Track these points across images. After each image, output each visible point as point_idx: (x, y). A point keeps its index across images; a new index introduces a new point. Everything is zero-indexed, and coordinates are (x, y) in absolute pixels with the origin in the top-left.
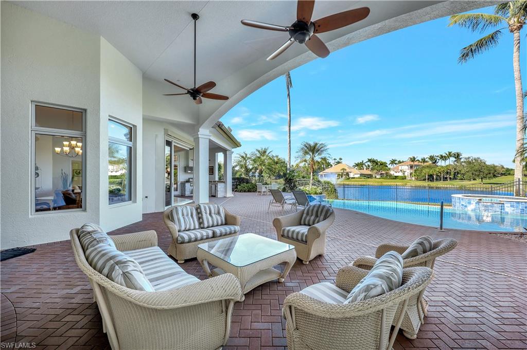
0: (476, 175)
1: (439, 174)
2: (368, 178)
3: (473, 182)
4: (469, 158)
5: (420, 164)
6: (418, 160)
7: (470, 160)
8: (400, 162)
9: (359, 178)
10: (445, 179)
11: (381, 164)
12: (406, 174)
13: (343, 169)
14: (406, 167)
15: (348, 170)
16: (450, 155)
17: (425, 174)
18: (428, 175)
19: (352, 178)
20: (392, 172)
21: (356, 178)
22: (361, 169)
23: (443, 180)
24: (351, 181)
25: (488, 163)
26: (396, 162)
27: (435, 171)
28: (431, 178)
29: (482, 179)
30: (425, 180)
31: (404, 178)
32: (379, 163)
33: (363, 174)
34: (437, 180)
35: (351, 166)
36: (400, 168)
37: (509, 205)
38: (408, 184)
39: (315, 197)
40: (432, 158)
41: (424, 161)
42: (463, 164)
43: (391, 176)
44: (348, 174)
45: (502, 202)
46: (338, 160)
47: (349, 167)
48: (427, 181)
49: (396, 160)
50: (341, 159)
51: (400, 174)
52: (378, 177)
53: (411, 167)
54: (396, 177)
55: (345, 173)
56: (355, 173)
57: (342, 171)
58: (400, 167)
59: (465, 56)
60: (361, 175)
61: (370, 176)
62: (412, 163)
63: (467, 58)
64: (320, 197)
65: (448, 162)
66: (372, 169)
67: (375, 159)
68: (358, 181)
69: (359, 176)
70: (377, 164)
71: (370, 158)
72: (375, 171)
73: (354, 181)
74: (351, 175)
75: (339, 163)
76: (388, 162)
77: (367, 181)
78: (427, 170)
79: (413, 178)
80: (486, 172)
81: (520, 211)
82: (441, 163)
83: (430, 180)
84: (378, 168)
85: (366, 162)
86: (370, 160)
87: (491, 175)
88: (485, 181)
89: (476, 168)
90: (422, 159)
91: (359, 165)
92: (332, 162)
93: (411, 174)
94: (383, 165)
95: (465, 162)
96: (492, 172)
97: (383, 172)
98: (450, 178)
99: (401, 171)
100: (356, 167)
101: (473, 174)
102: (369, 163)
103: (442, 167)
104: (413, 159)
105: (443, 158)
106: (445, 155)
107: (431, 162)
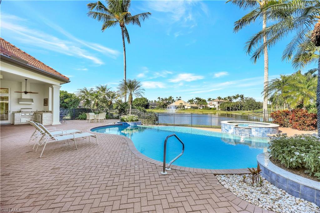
0: (250, 107)
1: (233, 107)
2: (196, 109)
3: (249, 111)
4: (247, 98)
5: (222, 101)
6: (222, 99)
7: (248, 99)
8: (213, 100)
9: (190, 109)
10: (236, 110)
11: (203, 101)
12: (216, 107)
13: (181, 104)
14: (216, 103)
15: (184, 104)
16: (238, 96)
17: (225, 107)
18: (227, 107)
19: (186, 109)
20: (209, 106)
21: (189, 109)
22: (192, 104)
23: (235, 110)
24: (186, 111)
25: (256, 101)
26: (211, 100)
27: (231, 105)
28: (228, 109)
29: (253, 109)
30: (225, 110)
31: (215, 109)
33: (193, 107)
34: (231, 110)
35: (186, 102)
36: (213, 104)
37: (255, 130)
38: (216, 112)
39: (130, 124)
40: (229, 97)
41: (225, 99)
42: (244, 101)
43: (208, 107)
44: (184, 107)
45: (250, 128)
46: (179, 98)
47: (185, 103)
48: (226, 111)
49: (211, 99)
50: (180, 97)
51: (213, 107)
52: (201, 108)
53: (219, 103)
54: (210, 108)
55: (182, 106)
56: (188, 106)
57: (180, 105)
58: (213, 102)
59: (237, 28)
60: (191, 107)
61: (196, 108)
62: (219, 100)
63: (238, 29)
64: (135, 124)
65: (237, 100)
66: (198, 104)
68: (189, 111)
69: (190, 107)
70: (201, 101)
71: (197, 97)
72: (199, 105)
73: (187, 111)
74: (186, 107)
75: (179, 100)
76: (207, 100)
77: (194, 111)
78: (226, 104)
79: (220, 109)
80: (255, 106)
81: (261, 134)
82: (234, 101)
83: (228, 110)
84: (201, 103)
85: (195, 99)
86: (197, 99)
87: (258, 107)
88: (255, 111)
89: (250, 103)
90: (224, 98)
91: (191, 101)
92: (175, 99)
93: (218, 107)
95: (245, 100)
96: (258, 106)
97: (204, 106)
98: (238, 109)
99: (213, 105)
100: (189, 103)
101: (249, 107)
102: (196, 100)
103: (234, 103)
104: (219, 98)
105: (235, 98)
106: (236, 96)
107: (229, 100)
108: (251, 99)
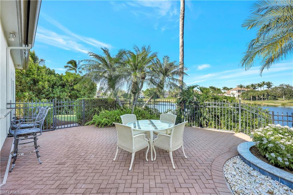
5: (244, 89)
6: (245, 87)
14: (236, 92)
16: (263, 84)
17: (250, 96)
18: (252, 97)
20: (225, 95)
23: (263, 100)
28: (254, 98)
30: (250, 99)
32: (216, 89)
34: (258, 100)
40: (252, 85)
41: (248, 87)
48: (252, 100)
53: (239, 91)
58: (231, 91)
62: (240, 89)
67: (214, 87)
76: (222, 89)
78: (252, 93)
79: (241, 99)
82: (259, 89)
83: (254, 100)
86: (211, 87)
93: (239, 96)
94: (219, 90)
99: (232, 94)
104: (241, 87)
105: (260, 86)
106: (261, 84)
107: (252, 88)
108: (288, 86)
